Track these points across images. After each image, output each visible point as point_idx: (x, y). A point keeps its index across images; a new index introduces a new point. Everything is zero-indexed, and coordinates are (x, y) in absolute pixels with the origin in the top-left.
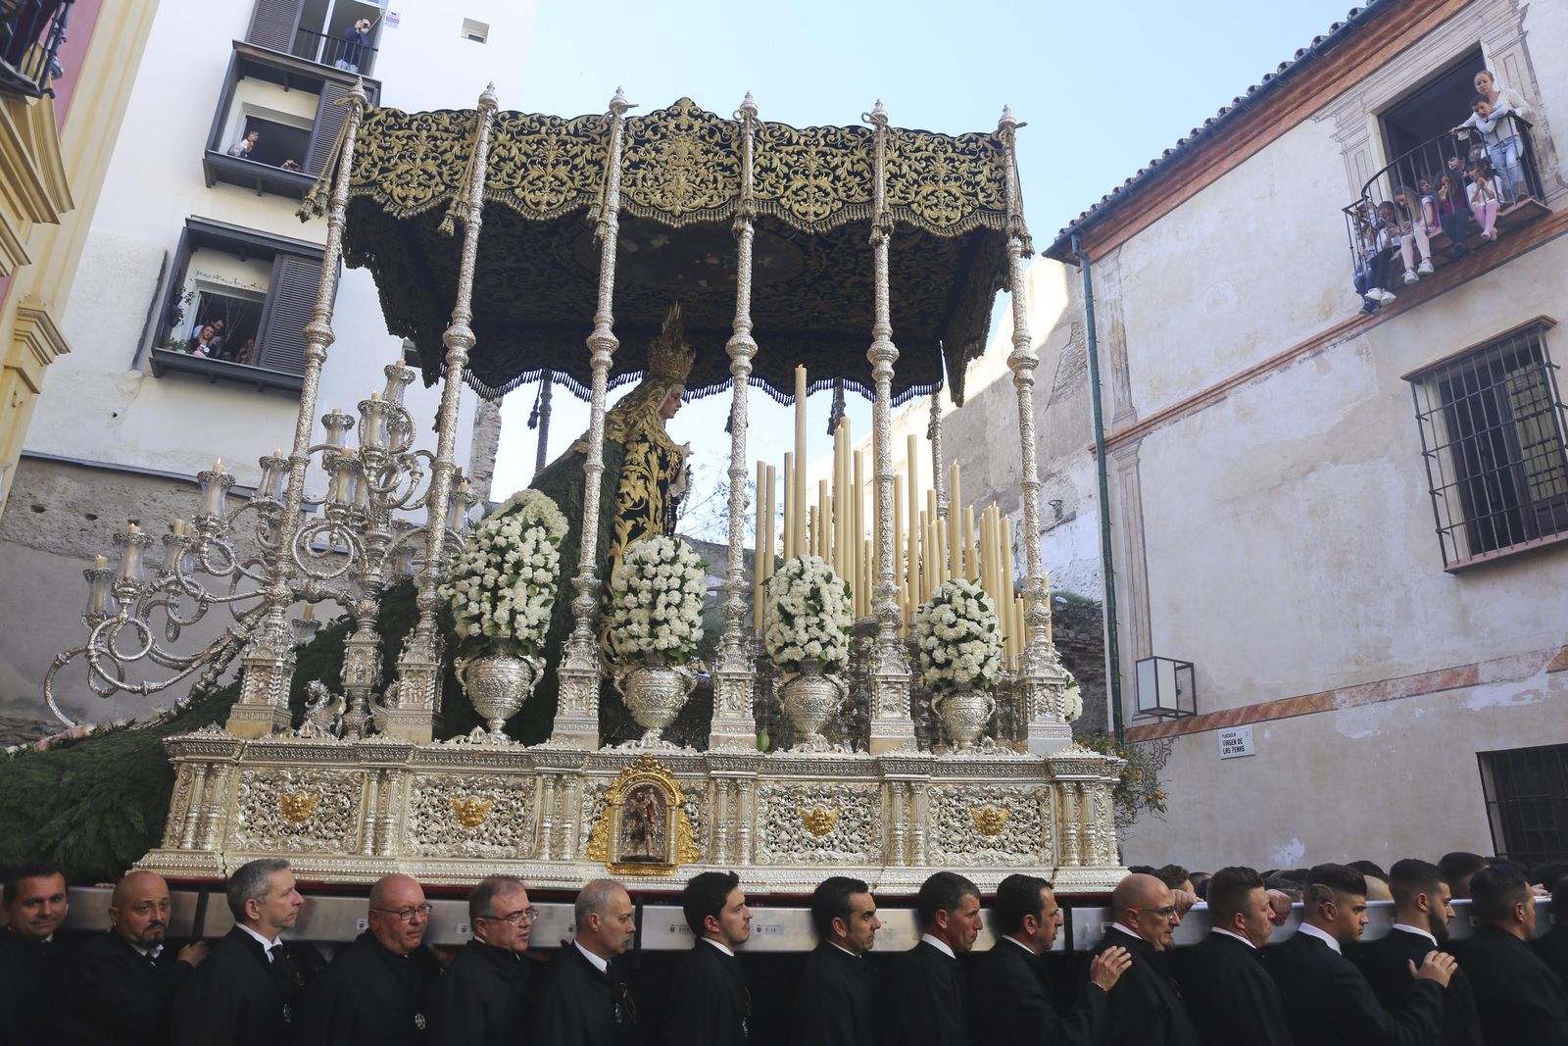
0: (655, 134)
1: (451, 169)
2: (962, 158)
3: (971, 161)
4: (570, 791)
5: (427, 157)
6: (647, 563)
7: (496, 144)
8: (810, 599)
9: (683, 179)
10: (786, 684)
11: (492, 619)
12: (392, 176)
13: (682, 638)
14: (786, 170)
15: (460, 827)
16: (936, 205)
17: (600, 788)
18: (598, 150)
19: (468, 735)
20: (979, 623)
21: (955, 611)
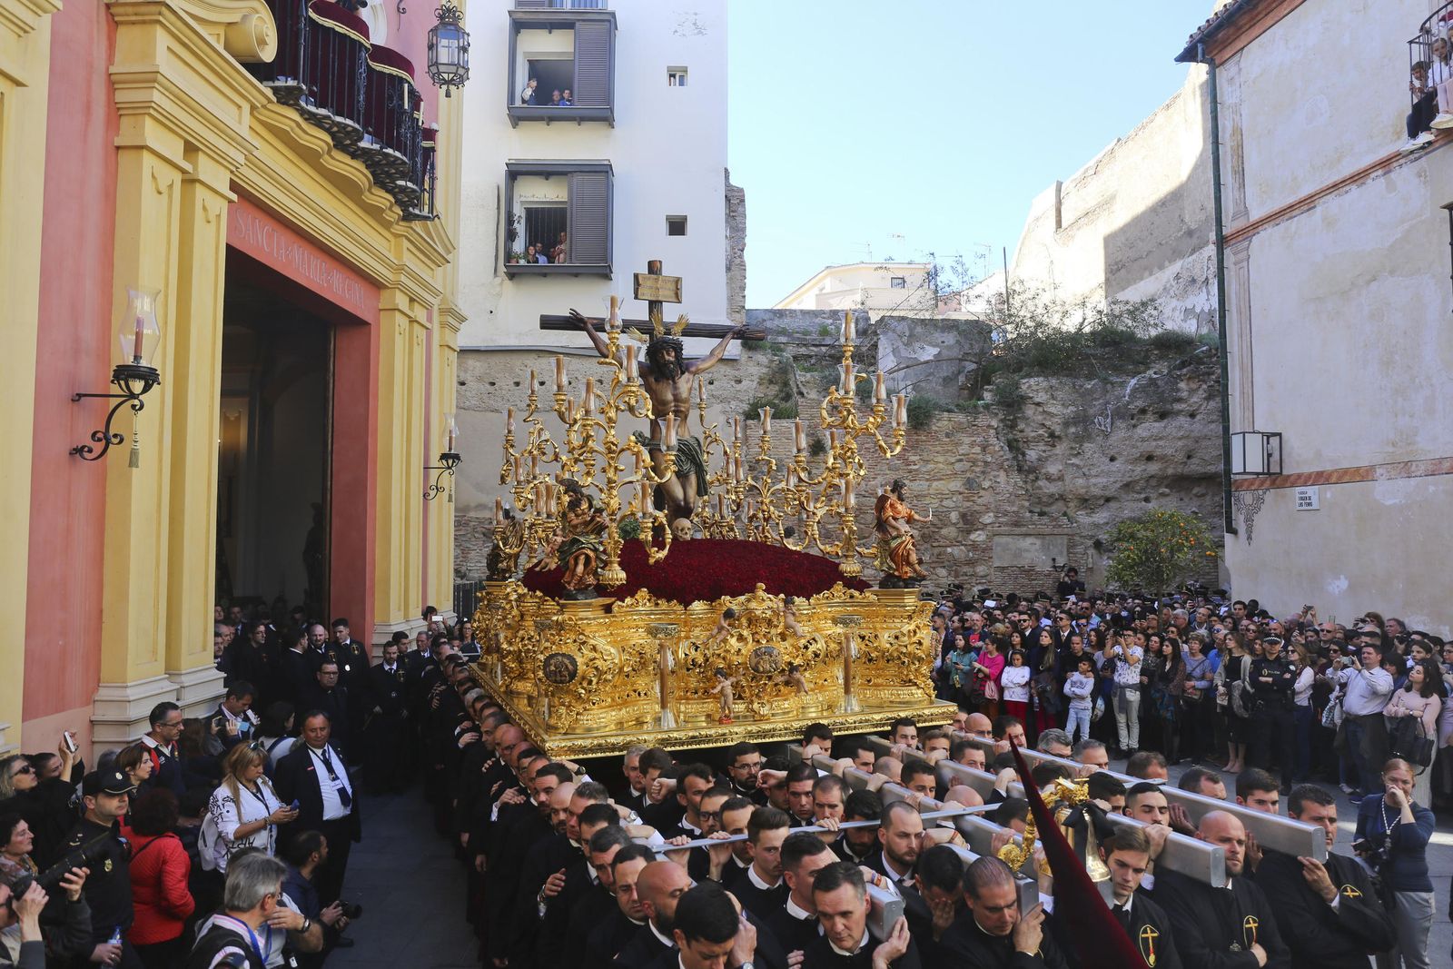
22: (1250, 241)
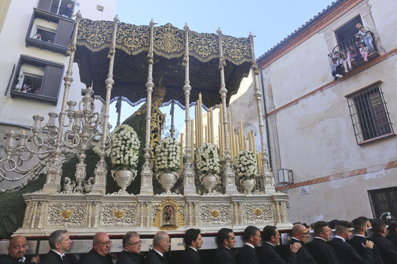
0: (162, 32)
1: (106, 37)
2: (240, 43)
3: (242, 44)
4: (148, 207)
5: (99, 33)
6: (166, 144)
7: (119, 31)
8: (210, 154)
9: (170, 44)
10: (203, 177)
11: (124, 159)
12: (89, 38)
13: (176, 165)
14: (196, 43)
15: (116, 218)
16: (234, 55)
17: (156, 206)
18: (147, 35)
19: (118, 192)
20: (252, 161)
21: (247, 157)
22: (276, 115)
